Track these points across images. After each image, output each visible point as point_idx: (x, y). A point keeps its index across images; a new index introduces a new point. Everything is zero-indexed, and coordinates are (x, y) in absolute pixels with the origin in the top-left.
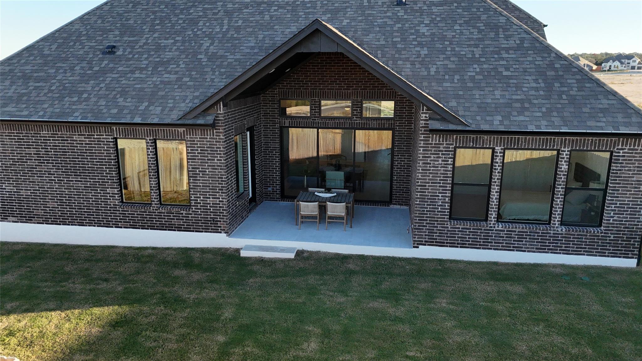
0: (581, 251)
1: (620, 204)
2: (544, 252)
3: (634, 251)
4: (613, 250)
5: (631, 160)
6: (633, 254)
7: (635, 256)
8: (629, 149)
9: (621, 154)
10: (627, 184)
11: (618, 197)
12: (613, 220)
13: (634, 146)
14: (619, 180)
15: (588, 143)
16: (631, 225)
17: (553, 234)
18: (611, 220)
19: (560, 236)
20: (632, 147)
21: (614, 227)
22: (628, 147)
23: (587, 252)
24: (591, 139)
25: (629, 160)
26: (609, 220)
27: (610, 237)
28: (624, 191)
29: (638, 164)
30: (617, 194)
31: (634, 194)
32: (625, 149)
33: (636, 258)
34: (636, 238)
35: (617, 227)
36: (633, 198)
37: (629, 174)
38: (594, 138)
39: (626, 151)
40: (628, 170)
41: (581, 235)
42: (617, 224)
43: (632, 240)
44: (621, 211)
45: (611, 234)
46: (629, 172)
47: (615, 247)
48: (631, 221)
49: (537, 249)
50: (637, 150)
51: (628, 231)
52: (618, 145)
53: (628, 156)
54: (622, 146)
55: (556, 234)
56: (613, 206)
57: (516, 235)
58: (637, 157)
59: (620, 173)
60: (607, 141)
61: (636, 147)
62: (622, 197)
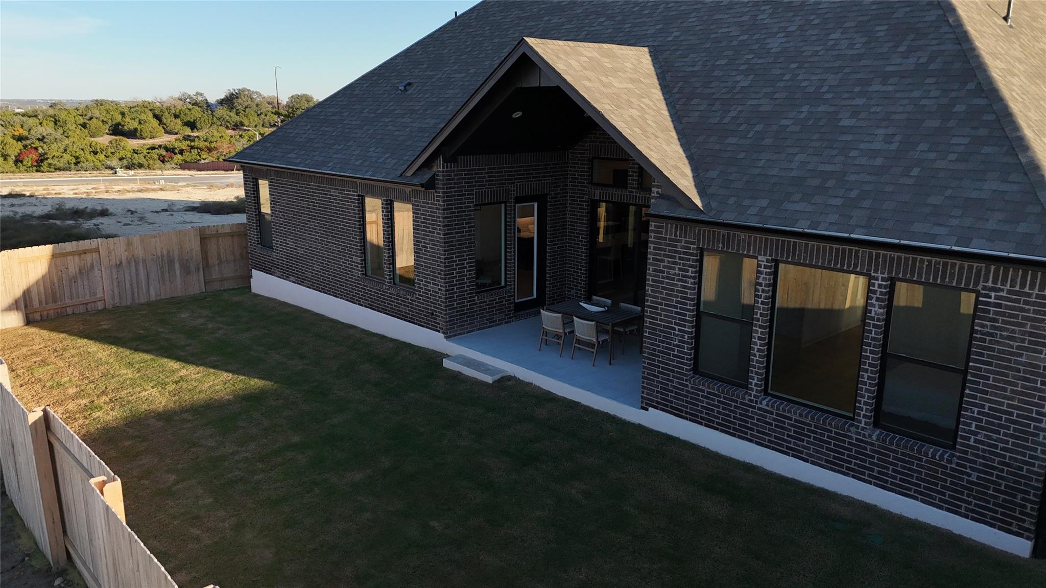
0: (910, 489)
1: (990, 408)
2: (839, 472)
3: (1024, 521)
4: (976, 505)
5: (1016, 316)
6: (1020, 527)
7: (1026, 534)
8: (1009, 292)
9: (992, 300)
10: (1006, 367)
11: (986, 393)
12: (976, 441)
13: (1023, 285)
14: (989, 356)
15: (921, 268)
16: (1016, 460)
17: (857, 439)
18: (972, 440)
19: (869, 447)
20: (1017, 288)
21: (977, 456)
22: (1008, 287)
23: (921, 493)
24: (928, 261)
25: (1010, 316)
26: (969, 439)
27: (969, 475)
28: (999, 381)
29: (1032, 327)
30: (985, 385)
31: (1021, 394)
32: (1003, 290)
33: (1028, 538)
34: (1028, 493)
35: (984, 458)
36: (1020, 401)
37: (1012, 347)
38: (934, 260)
39: (1004, 294)
40: (1009, 338)
41: (910, 456)
42: (984, 451)
43: (1020, 496)
44: (992, 424)
45: (972, 469)
46: (1011, 343)
47: (980, 499)
48: (1018, 453)
49: (827, 461)
50: (1029, 295)
51: (1009, 473)
52: (986, 281)
53: (1007, 307)
54: (995, 282)
55: (862, 441)
56: (976, 410)
57: (792, 425)
58: (1028, 311)
59: (990, 342)
60: (961, 268)
61: (1027, 290)
62: (996, 395)
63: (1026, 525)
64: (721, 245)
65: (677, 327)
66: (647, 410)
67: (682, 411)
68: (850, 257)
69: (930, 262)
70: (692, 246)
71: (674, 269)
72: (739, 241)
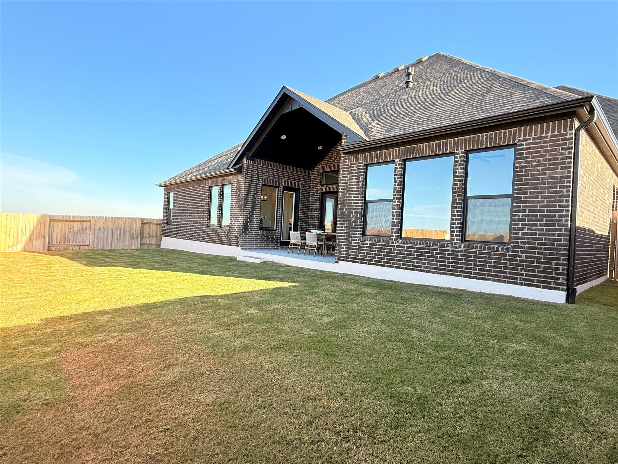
0: (485, 275)
1: (530, 211)
2: (443, 274)
3: (559, 279)
4: (527, 275)
5: (540, 152)
6: (557, 284)
7: (561, 287)
8: (534, 139)
9: (524, 147)
10: (537, 184)
11: (526, 202)
12: (523, 234)
13: (542, 133)
14: (526, 180)
15: (482, 140)
16: (549, 239)
17: (452, 251)
18: (520, 233)
19: (459, 254)
20: (538, 135)
21: (524, 243)
22: (533, 136)
23: (492, 275)
24: (486, 135)
25: (536, 152)
26: (518, 233)
27: (520, 256)
28: (534, 193)
29: (550, 155)
30: (525, 198)
31: (548, 197)
32: (530, 139)
33: (562, 290)
34: (559, 259)
35: (529, 243)
36: (547, 202)
37: (539, 170)
38: (489, 133)
39: (531, 141)
40: (537, 166)
41: (484, 253)
42: (528, 239)
43: (554, 262)
44: (532, 220)
45: (522, 252)
46: (538, 168)
47: (528, 271)
48: (549, 235)
49: (436, 269)
50: (546, 137)
51: (546, 249)
52: (520, 136)
53: (534, 148)
54: (525, 136)
55: (455, 251)
56: (521, 214)
57: (415, 252)
58: (547, 147)
59: (526, 171)
60: (505, 133)
61: (544, 135)
62: (532, 202)
63: (560, 281)
64: (376, 160)
65: (354, 211)
66: (338, 263)
67: (356, 259)
68: (443, 146)
69: (487, 135)
70: (361, 165)
71: (352, 179)
72: (385, 155)
